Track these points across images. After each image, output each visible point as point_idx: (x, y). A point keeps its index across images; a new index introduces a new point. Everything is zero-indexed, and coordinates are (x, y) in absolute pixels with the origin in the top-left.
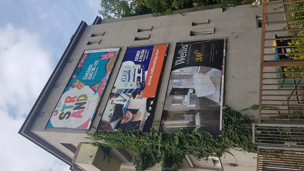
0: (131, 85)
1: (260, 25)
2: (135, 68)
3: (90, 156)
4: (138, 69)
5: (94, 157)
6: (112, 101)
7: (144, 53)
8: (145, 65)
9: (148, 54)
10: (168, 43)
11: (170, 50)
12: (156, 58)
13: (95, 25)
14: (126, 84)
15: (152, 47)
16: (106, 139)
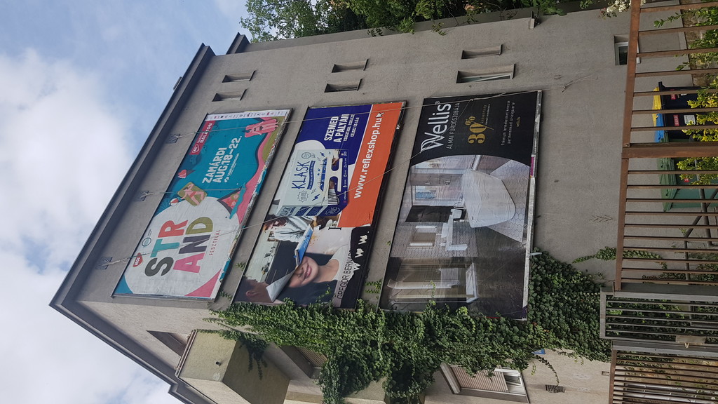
0: (316, 197)
1: (623, 58)
2: (324, 158)
3: (217, 363)
4: (333, 161)
5: (225, 365)
6: (271, 234)
7: (348, 123)
8: (350, 150)
9: (355, 125)
10: (405, 99)
11: (409, 115)
12: (376, 133)
13: (233, 55)
14: (303, 195)
15: (366, 108)
16: (255, 324)
